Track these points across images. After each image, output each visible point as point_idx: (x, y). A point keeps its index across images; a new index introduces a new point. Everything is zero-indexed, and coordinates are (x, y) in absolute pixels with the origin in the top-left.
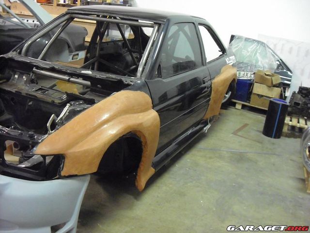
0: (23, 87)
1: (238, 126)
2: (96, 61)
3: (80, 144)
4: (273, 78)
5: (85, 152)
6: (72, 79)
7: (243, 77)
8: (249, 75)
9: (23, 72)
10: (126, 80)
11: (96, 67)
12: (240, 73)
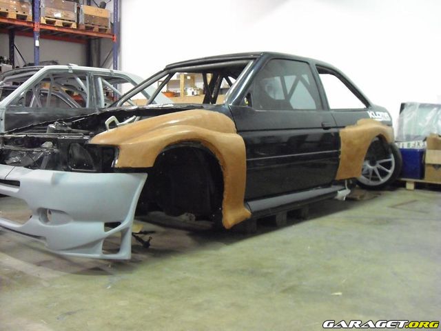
3: (136, 139)
7: (413, 147)
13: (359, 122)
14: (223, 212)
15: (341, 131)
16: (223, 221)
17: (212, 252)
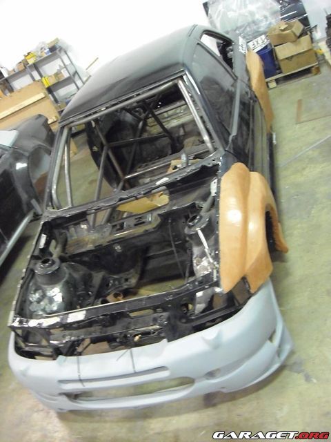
0: (92, 237)
1: (294, 109)
4: (293, 29)
5: (257, 260)
8: (260, 42)
9: (77, 221)
10: (207, 162)
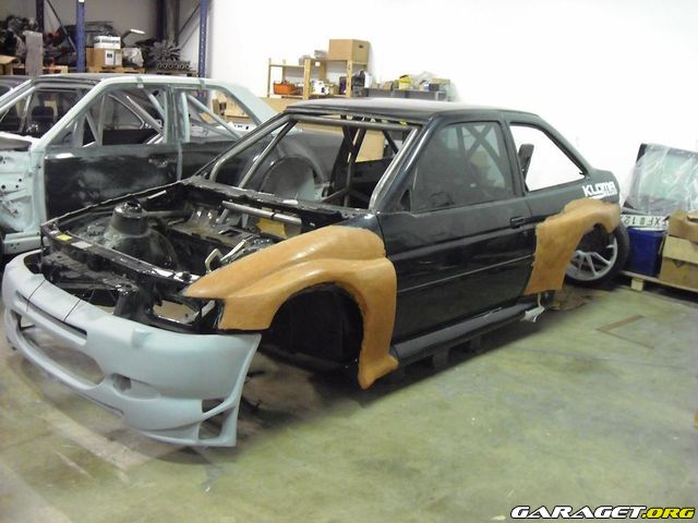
0: (206, 229)
2: (347, 194)
3: (247, 289)
5: (252, 298)
6: (278, 216)
7: (649, 225)
9: (209, 206)
10: (346, 212)
11: (346, 201)
12: (643, 219)
13: (567, 207)
14: (360, 366)
15: (539, 226)
16: (360, 377)
17: (343, 421)
